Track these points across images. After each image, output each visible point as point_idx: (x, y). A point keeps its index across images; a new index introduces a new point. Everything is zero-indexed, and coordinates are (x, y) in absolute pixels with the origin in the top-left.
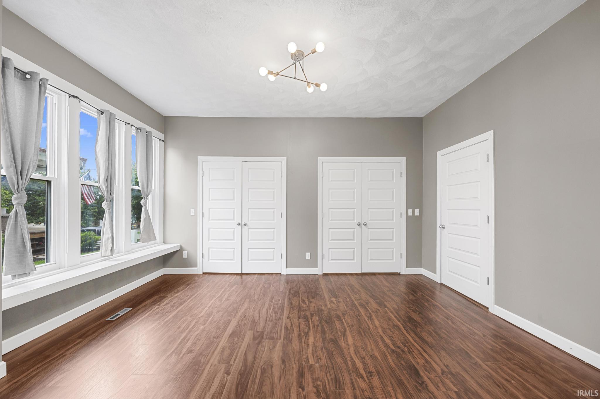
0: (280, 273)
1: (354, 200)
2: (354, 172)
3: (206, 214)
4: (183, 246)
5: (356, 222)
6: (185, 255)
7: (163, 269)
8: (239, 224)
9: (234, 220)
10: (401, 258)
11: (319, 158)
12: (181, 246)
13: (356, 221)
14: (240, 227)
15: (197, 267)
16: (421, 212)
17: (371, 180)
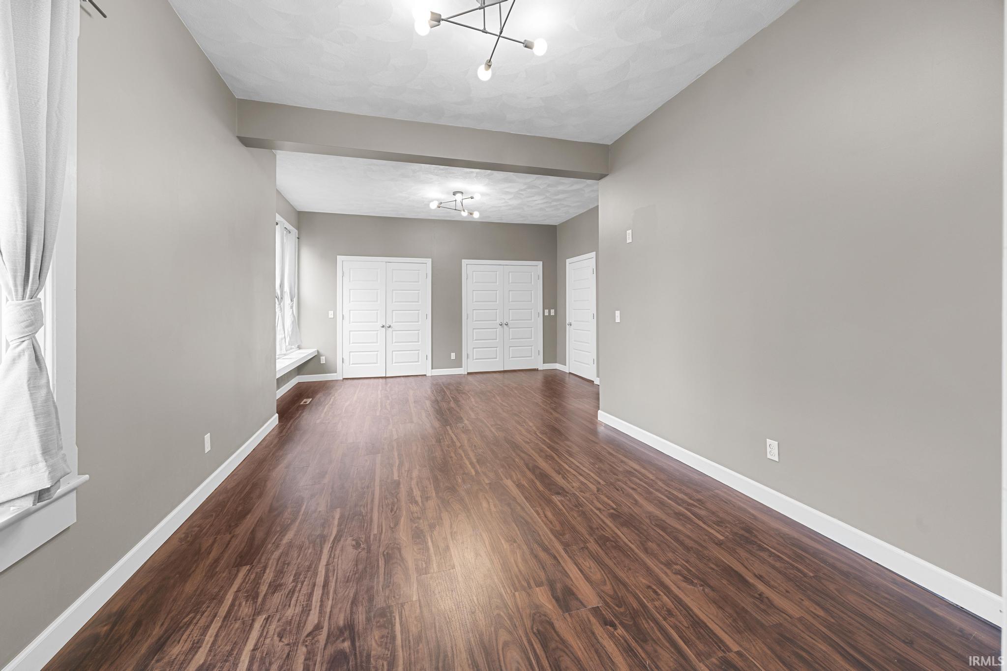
0: (425, 375)
1: (496, 301)
2: (496, 274)
3: (346, 316)
4: (321, 351)
5: (498, 322)
6: (323, 360)
7: (298, 377)
8: (383, 327)
9: (377, 322)
10: (539, 354)
11: (463, 260)
12: (318, 351)
13: (498, 320)
14: (384, 329)
15: (336, 372)
16: (556, 312)
17: (511, 283)
